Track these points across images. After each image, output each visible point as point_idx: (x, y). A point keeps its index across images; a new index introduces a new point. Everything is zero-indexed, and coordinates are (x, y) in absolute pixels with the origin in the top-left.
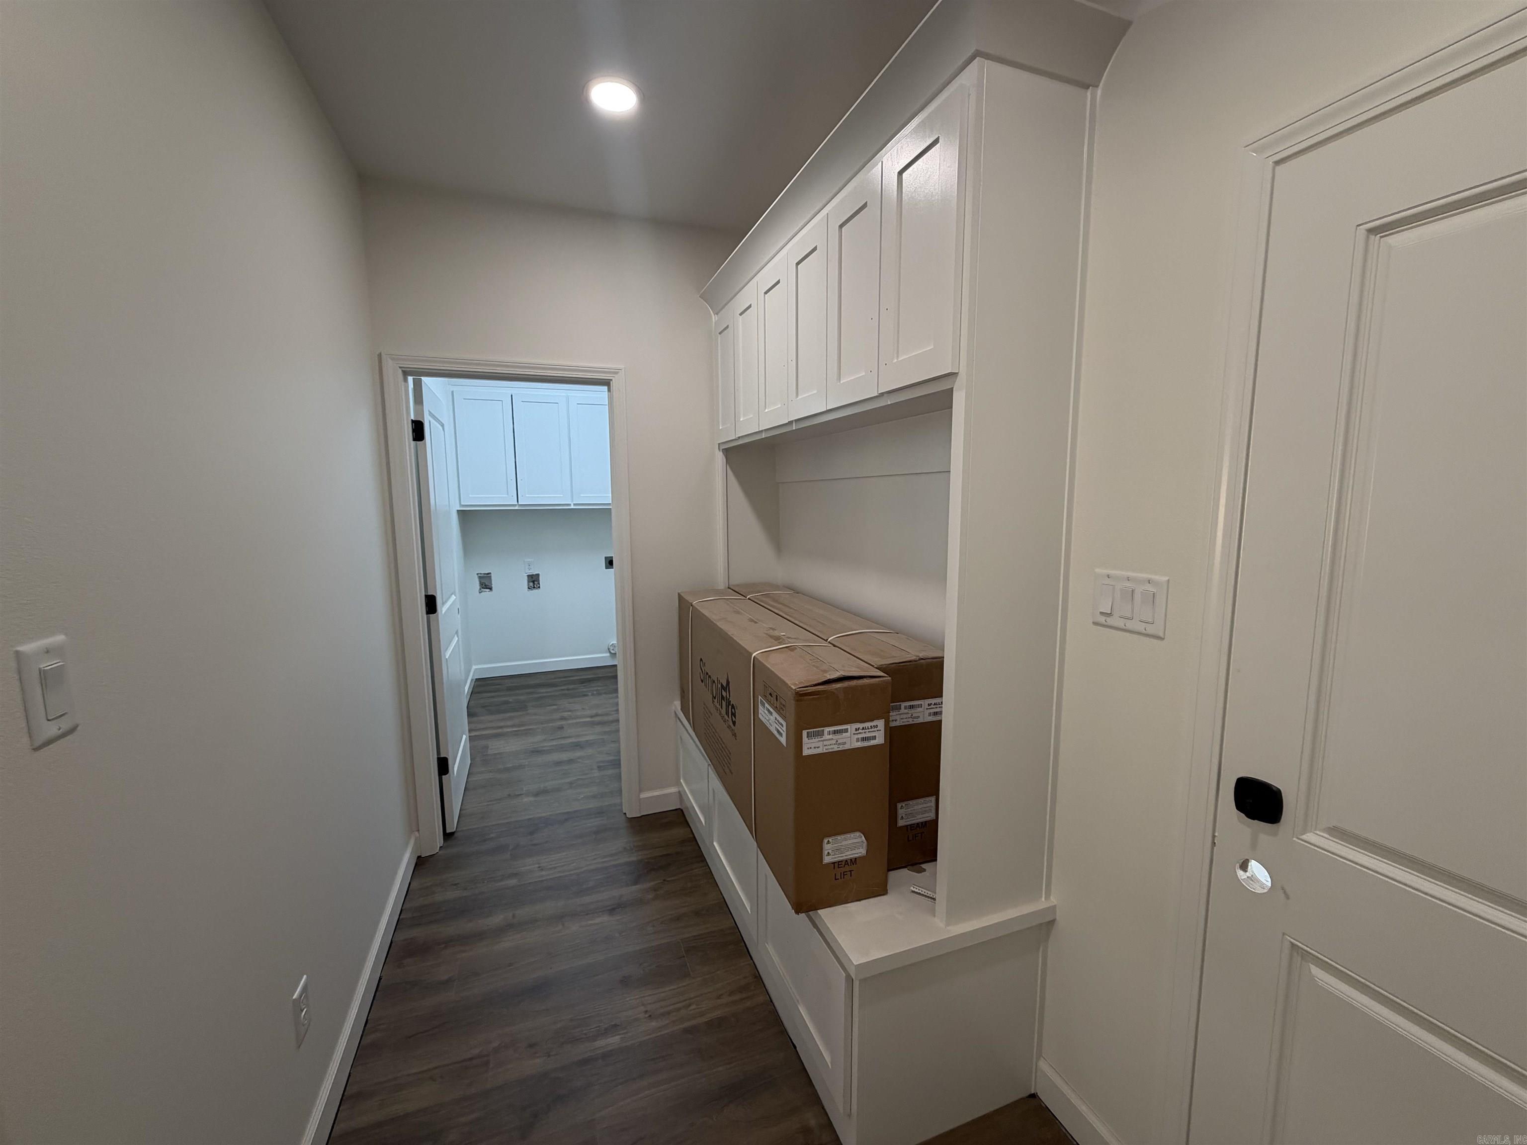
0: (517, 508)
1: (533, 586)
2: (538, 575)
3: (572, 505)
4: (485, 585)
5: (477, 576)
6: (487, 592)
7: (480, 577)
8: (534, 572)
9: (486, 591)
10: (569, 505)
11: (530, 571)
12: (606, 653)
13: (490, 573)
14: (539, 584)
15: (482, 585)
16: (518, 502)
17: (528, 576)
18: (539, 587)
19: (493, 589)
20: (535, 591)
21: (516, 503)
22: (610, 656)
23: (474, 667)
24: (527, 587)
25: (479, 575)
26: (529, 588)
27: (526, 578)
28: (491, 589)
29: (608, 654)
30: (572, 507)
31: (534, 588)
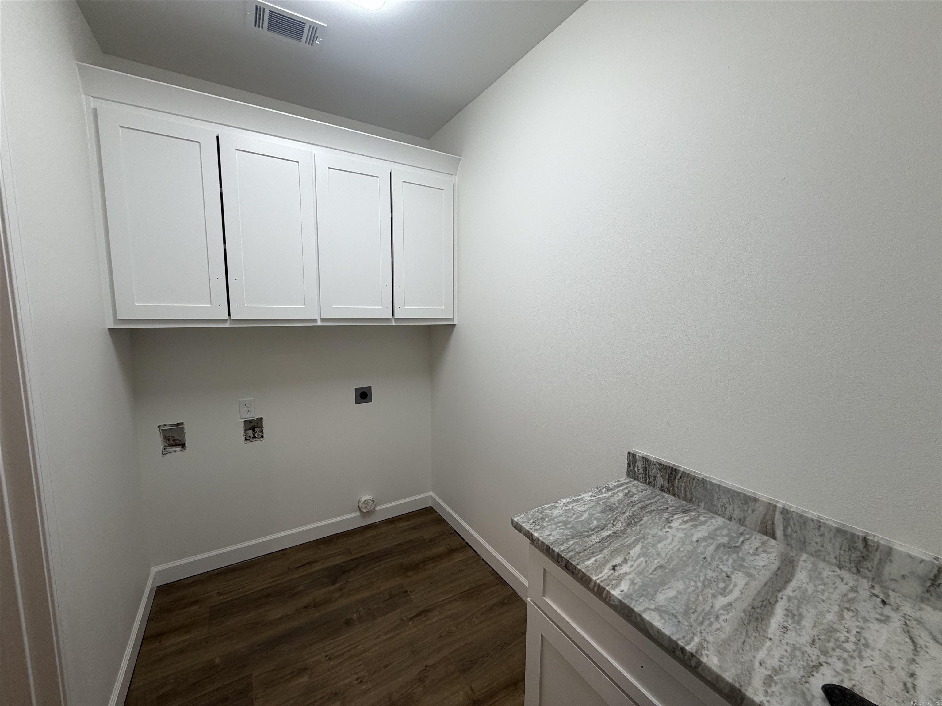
0: (227, 325)
1: (252, 436)
2: (261, 419)
3: (319, 321)
4: (174, 440)
5: (158, 429)
6: (176, 452)
7: (163, 430)
8: (254, 415)
9: (174, 451)
10: (315, 320)
11: (248, 416)
12: (356, 511)
13: (182, 423)
14: (262, 431)
15: (169, 440)
16: (229, 315)
17: (245, 422)
18: (262, 437)
19: (187, 446)
20: (257, 443)
21: (227, 317)
22: (361, 515)
23: (154, 569)
24: (243, 438)
25: (162, 428)
26: (246, 439)
27: (243, 425)
28: (183, 446)
29: (358, 514)
30: (319, 324)
31: (254, 437)
